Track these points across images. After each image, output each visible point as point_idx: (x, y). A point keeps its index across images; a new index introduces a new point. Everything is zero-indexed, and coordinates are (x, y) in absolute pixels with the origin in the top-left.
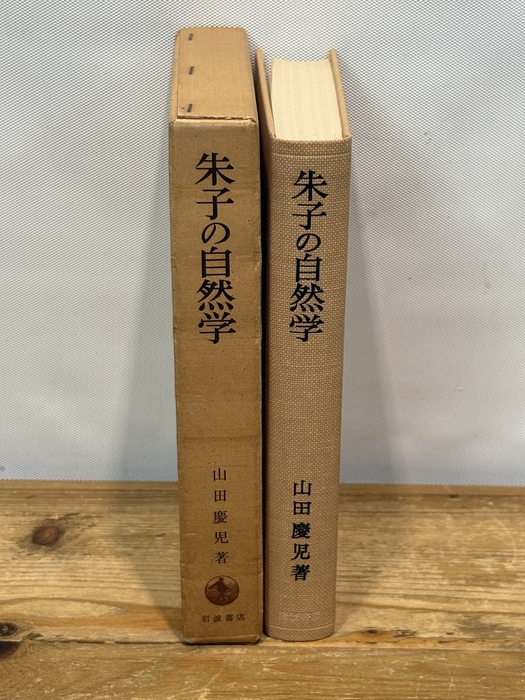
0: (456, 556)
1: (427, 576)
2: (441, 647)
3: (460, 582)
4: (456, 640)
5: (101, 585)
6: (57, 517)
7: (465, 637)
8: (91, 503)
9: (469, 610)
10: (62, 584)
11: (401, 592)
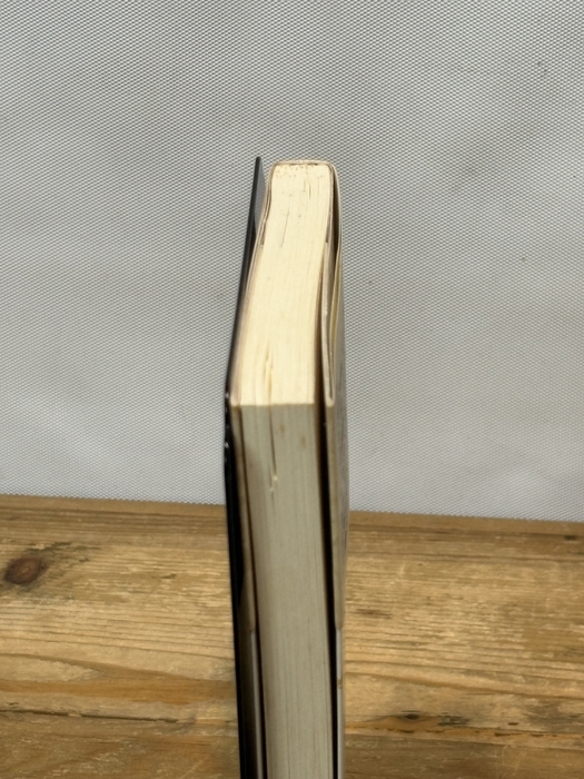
0: (551, 619)
1: (505, 646)
2: (496, 741)
3: (546, 656)
4: (519, 733)
5: (79, 640)
6: (41, 547)
7: (531, 729)
8: (88, 529)
9: (548, 693)
10: (31, 636)
11: (464, 666)
